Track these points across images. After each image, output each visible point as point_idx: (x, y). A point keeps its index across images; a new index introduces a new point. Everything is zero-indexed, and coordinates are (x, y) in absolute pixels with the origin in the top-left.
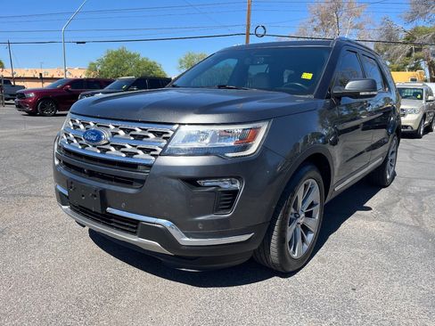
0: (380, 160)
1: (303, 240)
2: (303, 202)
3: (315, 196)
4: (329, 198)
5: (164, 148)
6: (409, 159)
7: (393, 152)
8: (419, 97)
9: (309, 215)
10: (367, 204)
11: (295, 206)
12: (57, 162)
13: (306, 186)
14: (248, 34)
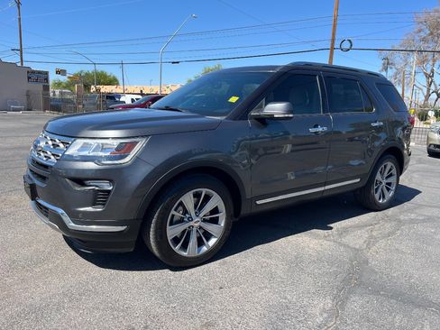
0: (356, 181)
5: (63, 154)
14: (332, 49)
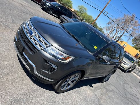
0: (104, 76)
1: (67, 87)
2: (72, 78)
3: (77, 78)
4: (81, 80)
5: (45, 48)
6: (116, 78)
7: (110, 75)
8: (133, 62)
9: (72, 82)
10: (92, 85)
11: (69, 79)
12: (19, 31)
13: (75, 75)
14: (102, 12)
